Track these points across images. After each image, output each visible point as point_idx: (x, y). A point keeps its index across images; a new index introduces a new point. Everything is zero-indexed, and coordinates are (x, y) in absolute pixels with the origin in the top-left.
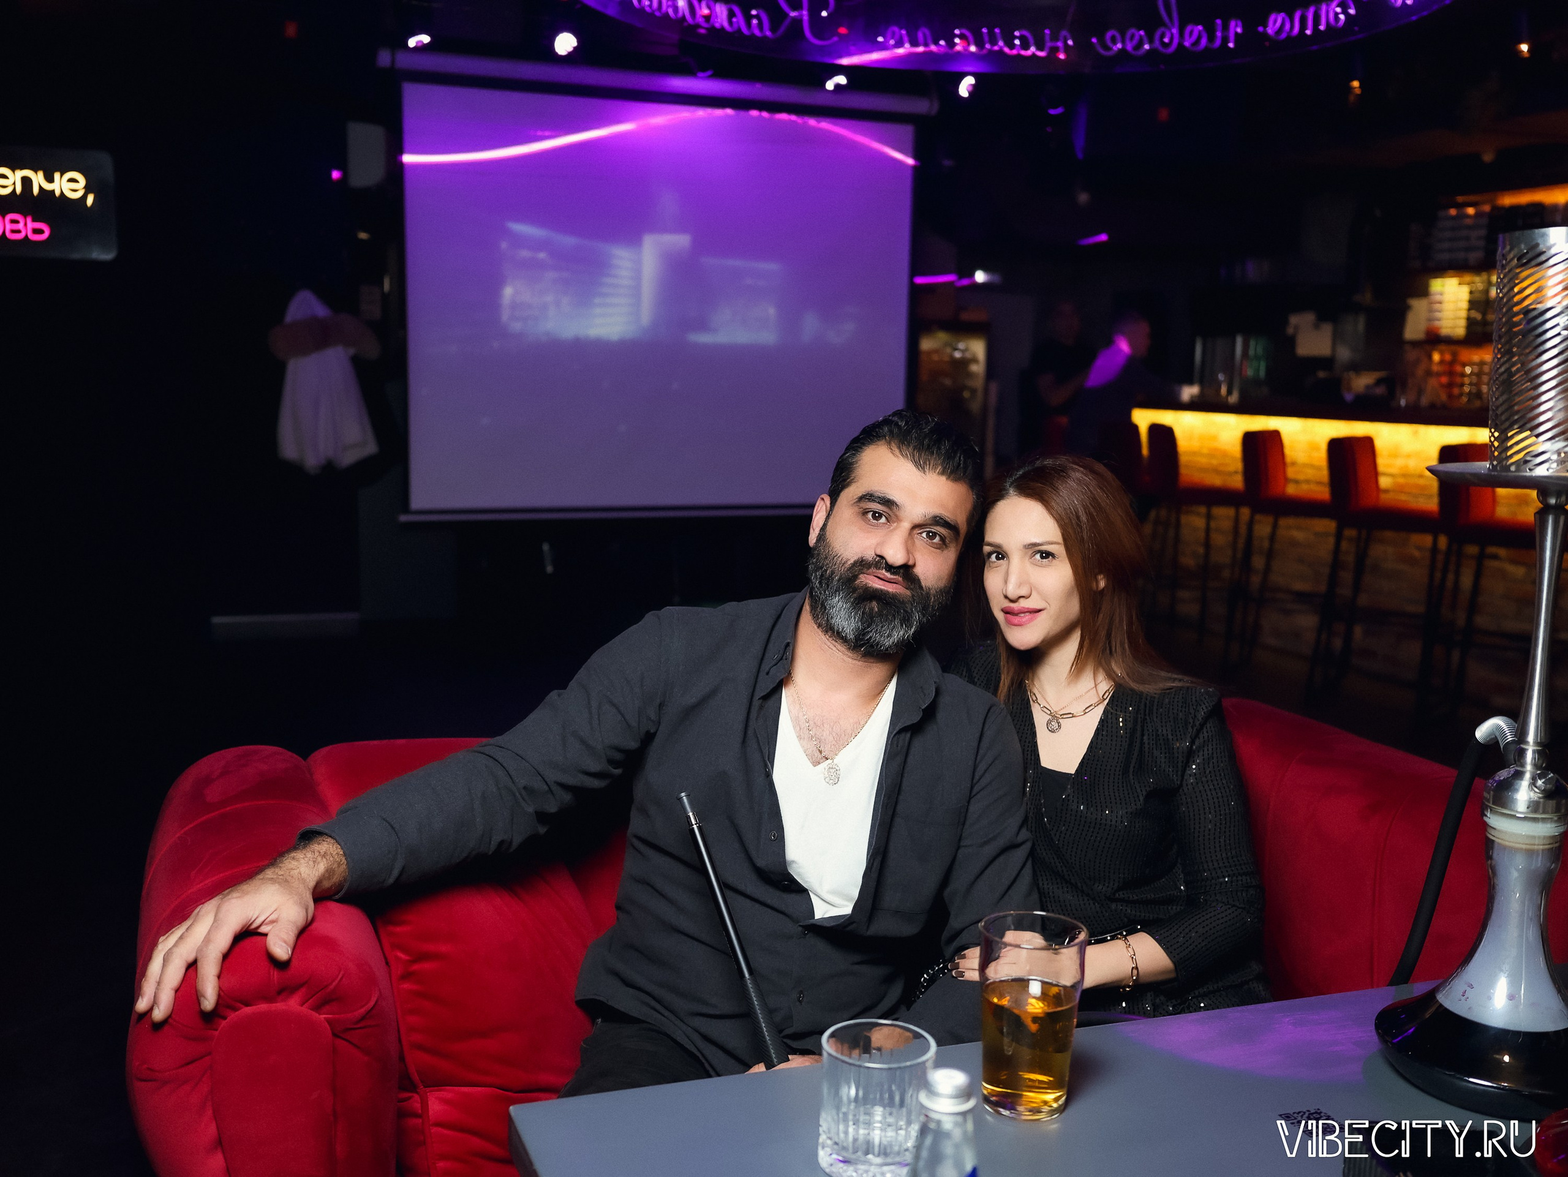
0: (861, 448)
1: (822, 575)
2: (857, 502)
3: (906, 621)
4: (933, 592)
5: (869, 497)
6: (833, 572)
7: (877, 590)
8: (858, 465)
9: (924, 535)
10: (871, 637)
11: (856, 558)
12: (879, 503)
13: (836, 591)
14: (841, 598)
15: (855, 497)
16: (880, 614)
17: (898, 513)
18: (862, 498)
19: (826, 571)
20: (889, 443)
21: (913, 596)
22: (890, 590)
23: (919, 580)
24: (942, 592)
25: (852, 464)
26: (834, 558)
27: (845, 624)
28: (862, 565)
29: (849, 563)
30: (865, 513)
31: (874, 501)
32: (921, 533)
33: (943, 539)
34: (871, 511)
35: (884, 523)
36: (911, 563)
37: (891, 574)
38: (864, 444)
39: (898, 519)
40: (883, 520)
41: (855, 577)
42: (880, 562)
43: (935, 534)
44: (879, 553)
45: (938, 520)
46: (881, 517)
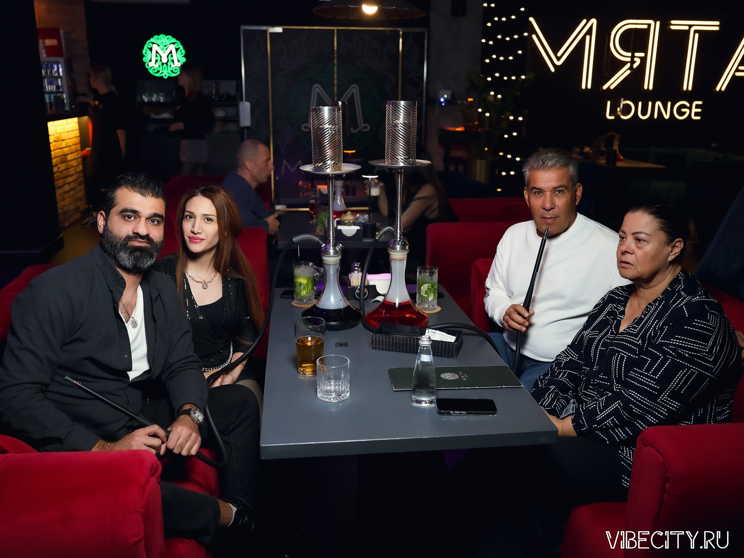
0: (115, 190)
1: (111, 245)
2: (120, 213)
3: (151, 256)
4: (158, 243)
5: (125, 210)
6: (117, 243)
7: (137, 247)
8: (116, 198)
9: (150, 221)
10: (139, 266)
11: (125, 236)
12: (130, 212)
13: (120, 250)
14: (123, 253)
15: (119, 211)
16: (141, 256)
17: (139, 215)
18: (122, 212)
19: (113, 243)
20: (127, 187)
21: (152, 246)
22: (143, 246)
23: (153, 240)
24: (162, 242)
25: (113, 197)
26: (115, 237)
27: (127, 263)
28: (129, 238)
29: (123, 238)
30: (124, 217)
31: (128, 212)
32: (149, 221)
33: (158, 222)
34: (126, 216)
35: (133, 220)
36: (149, 234)
37: (142, 240)
38: (116, 189)
39: (140, 217)
40: (132, 218)
41: (127, 243)
42: (137, 235)
43: (154, 220)
44: (135, 231)
45: (155, 215)
46: (132, 217)
